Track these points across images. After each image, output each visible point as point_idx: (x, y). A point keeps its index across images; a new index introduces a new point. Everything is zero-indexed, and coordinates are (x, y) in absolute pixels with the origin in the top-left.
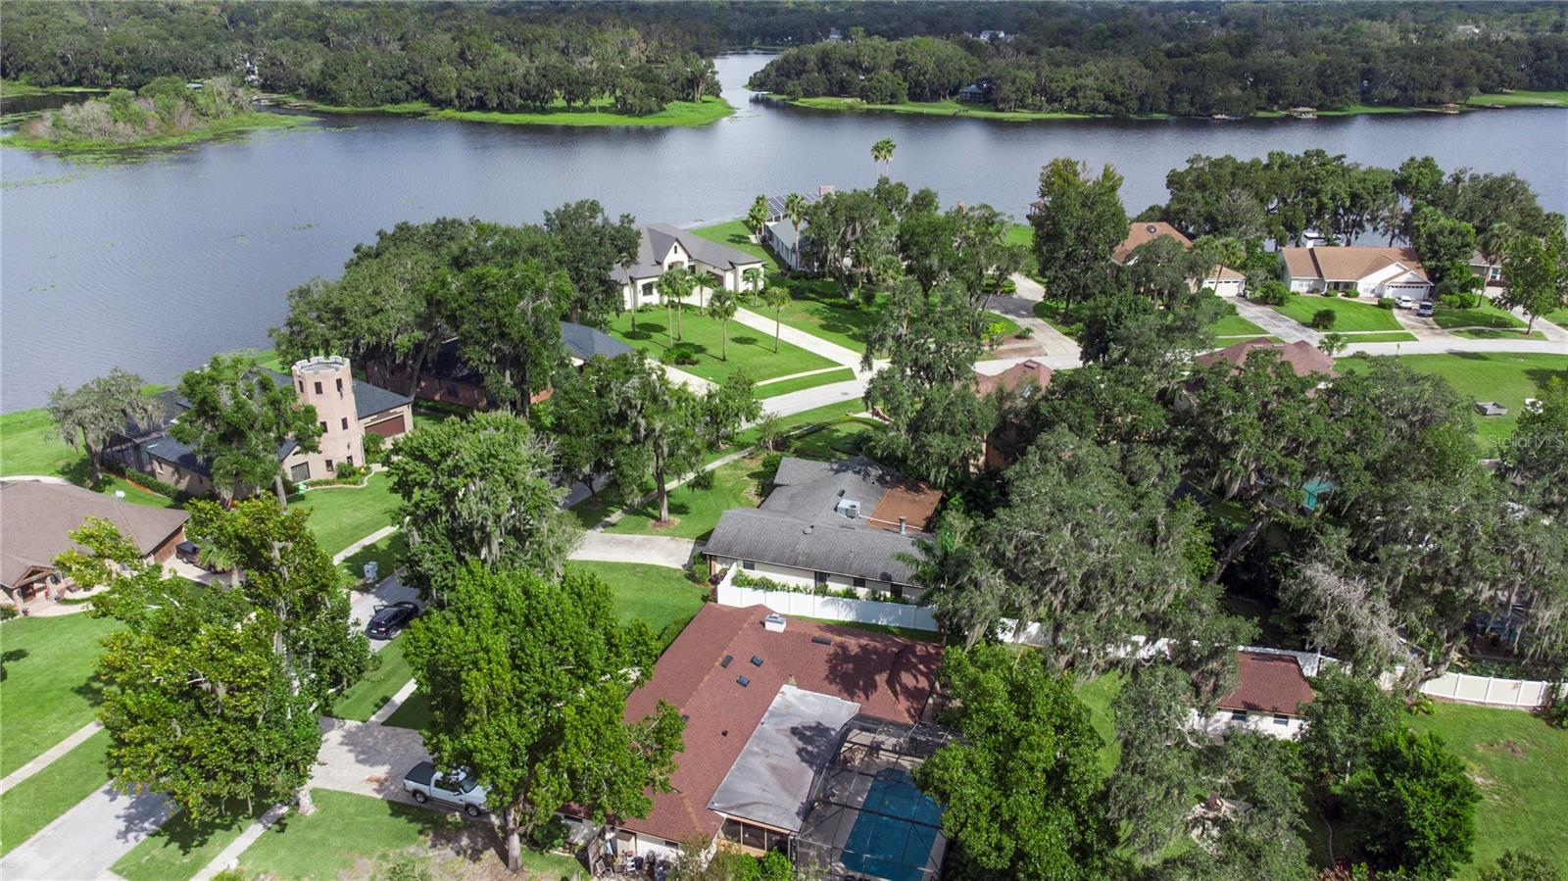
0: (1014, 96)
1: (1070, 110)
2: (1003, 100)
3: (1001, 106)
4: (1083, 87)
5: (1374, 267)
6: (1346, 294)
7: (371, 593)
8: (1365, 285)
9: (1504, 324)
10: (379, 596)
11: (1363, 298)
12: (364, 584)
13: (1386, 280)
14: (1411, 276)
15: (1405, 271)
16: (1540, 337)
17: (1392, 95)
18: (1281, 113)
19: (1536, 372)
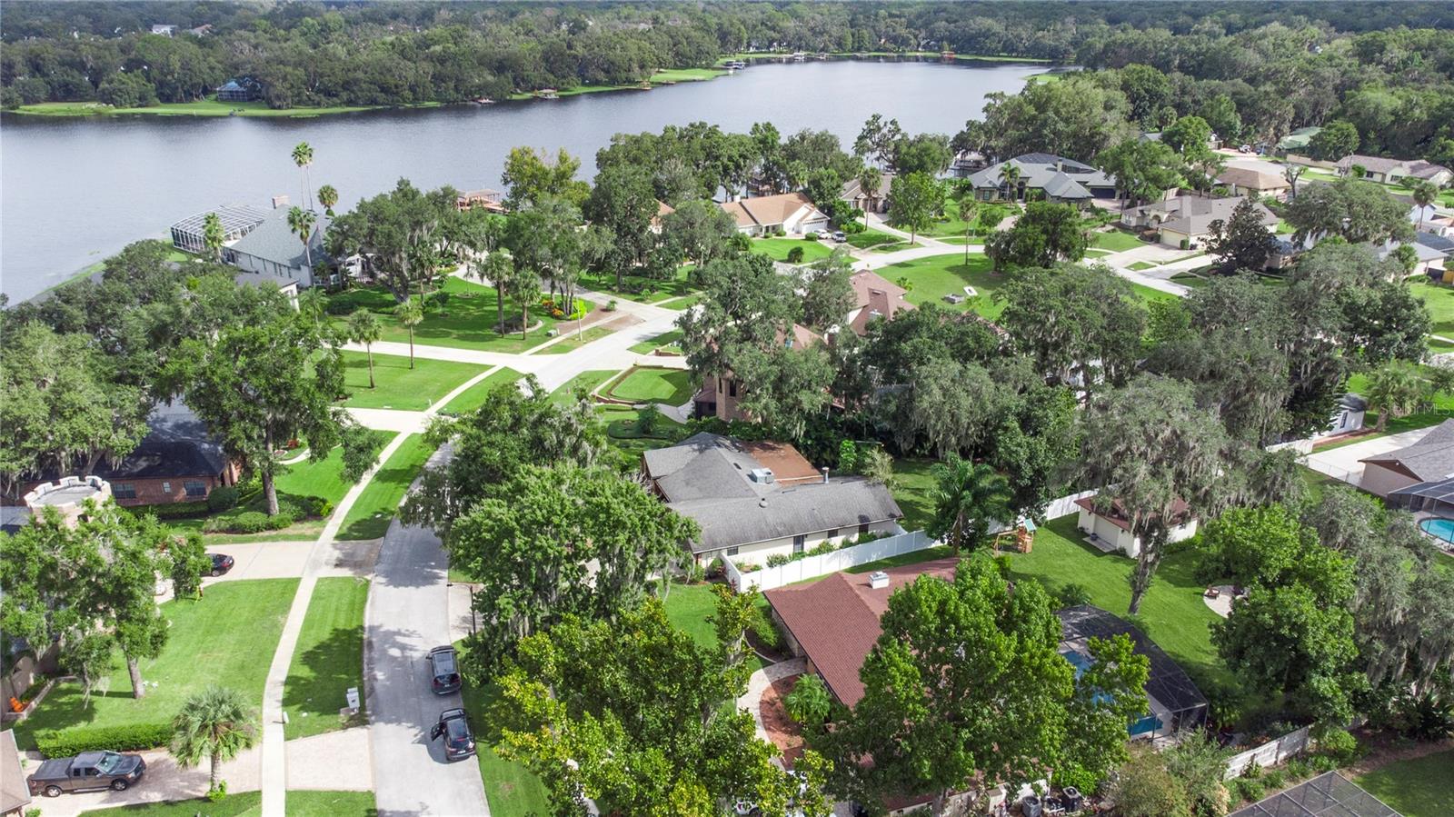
0: (289, 93)
1: (350, 103)
2: (278, 97)
3: (278, 103)
4: (356, 81)
5: (789, 211)
6: (778, 235)
7: (373, 723)
8: (788, 225)
9: (894, 240)
10: (389, 721)
11: (790, 235)
12: (352, 718)
13: (801, 219)
14: (816, 213)
15: (811, 211)
16: (920, 245)
17: (601, 76)
18: (528, 95)
19: (951, 269)
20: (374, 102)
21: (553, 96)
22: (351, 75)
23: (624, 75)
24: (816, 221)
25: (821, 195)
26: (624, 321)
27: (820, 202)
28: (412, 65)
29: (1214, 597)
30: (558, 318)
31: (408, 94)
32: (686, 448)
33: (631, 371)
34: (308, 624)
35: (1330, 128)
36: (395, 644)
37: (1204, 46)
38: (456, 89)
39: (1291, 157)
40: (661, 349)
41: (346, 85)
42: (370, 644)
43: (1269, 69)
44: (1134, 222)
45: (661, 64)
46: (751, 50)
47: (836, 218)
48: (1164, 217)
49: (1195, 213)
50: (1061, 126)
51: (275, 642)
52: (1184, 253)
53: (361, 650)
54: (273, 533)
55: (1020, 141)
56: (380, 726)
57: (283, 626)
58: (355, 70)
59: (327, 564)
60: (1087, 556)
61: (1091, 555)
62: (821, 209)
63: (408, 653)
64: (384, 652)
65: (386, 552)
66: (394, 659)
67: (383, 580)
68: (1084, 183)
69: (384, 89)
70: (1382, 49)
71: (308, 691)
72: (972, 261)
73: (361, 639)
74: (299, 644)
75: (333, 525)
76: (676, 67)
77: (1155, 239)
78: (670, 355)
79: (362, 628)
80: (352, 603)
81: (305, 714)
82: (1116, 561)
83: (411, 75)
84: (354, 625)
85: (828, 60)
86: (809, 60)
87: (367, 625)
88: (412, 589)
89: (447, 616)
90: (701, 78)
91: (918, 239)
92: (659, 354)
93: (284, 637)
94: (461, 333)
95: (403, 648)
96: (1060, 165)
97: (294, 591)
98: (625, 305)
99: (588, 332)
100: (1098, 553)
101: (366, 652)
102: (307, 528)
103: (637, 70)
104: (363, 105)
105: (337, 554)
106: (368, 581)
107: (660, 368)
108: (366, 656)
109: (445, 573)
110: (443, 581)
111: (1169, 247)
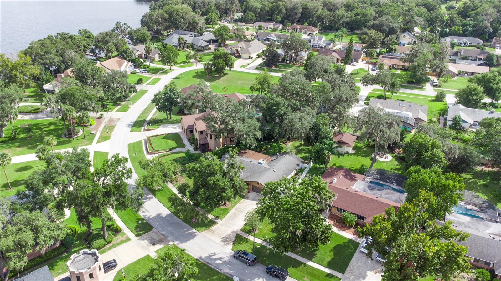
5: (120, 64)
9: (163, 69)
13: (126, 67)
14: (130, 63)
15: (127, 63)
16: (173, 70)
19: (194, 77)
24: (131, 66)
25: (128, 56)
26: (113, 121)
27: (127, 59)
33: (149, 139)
35: (247, 14)
36: (215, 260)
39: (239, 23)
40: (144, 128)
42: (208, 263)
47: (137, 64)
49: (247, 47)
52: (251, 60)
53: (208, 266)
54: (111, 245)
59: (149, 246)
62: (130, 61)
63: (224, 260)
64: (216, 263)
65: (164, 232)
66: (222, 264)
67: (178, 242)
68: (203, 40)
73: (203, 263)
75: (129, 233)
77: (239, 57)
78: (152, 130)
79: (197, 260)
84: (194, 260)
87: (197, 258)
88: (191, 240)
89: (217, 243)
91: (172, 68)
92: (147, 130)
95: (220, 259)
96: (193, 34)
98: (104, 114)
101: (210, 266)
102: (120, 237)
105: (146, 241)
106: (174, 245)
107: (157, 135)
108: (213, 267)
109: (194, 231)
110: (198, 233)
111: (246, 59)
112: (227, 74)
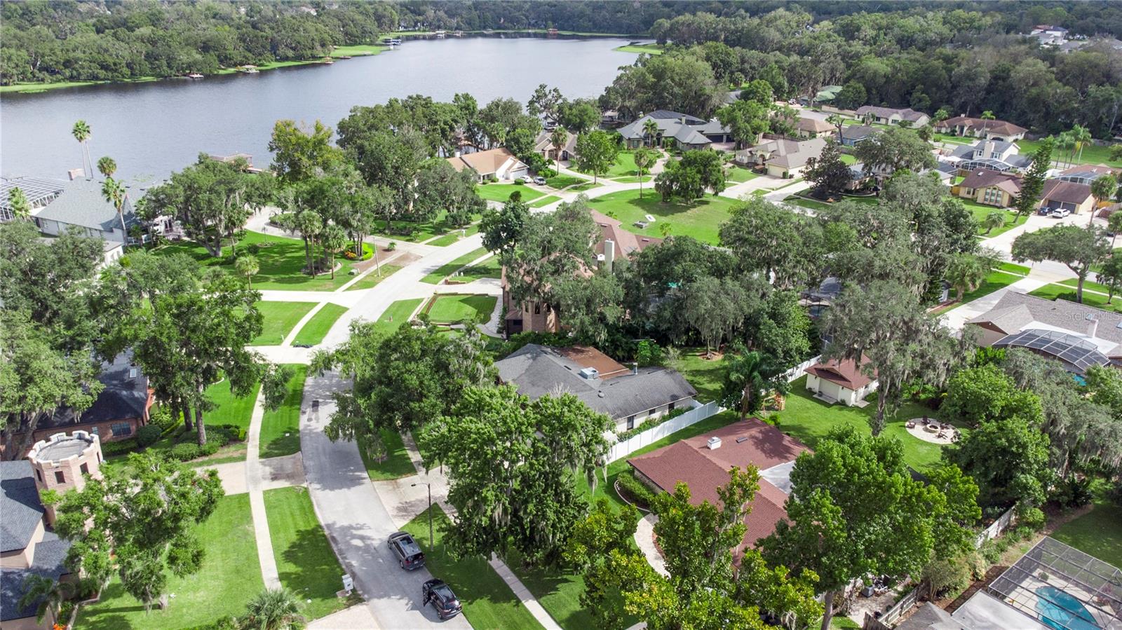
5: (498, 163)
6: (493, 181)
7: (369, 600)
8: (500, 173)
9: (580, 181)
10: (380, 597)
11: (501, 181)
12: (349, 599)
13: (509, 169)
14: (519, 164)
15: (515, 162)
16: (600, 185)
17: (291, 53)
18: (231, 70)
19: (632, 202)
20: (96, 78)
21: (254, 71)
22: (71, 55)
23: (309, 52)
24: (520, 169)
25: (520, 149)
26: (406, 258)
27: (519, 155)
28: (126, 46)
29: (912, 427)
30: (352, 259)
31: (126, 71)
32: (522, 357)
33: (434, 299)
34: (274, 529)
35: (848, 87)
36: (354, 537)
37: (740, 26)
38: (169, 66)
39: (824, 108)
40: (448, 278)
41: (67, 64)
42: (333, 538)
43: (790, 44)
44: (746, 160)
45: (335, 42)
46: (401, 29)
47: (534, 166)
48: (767, 156)
49: (789, 151)
50: (676, 90)
51: (253, 546)
52: (786, 182)
53: (329, 545)
54: (206, 459)
55: (648, 102)
56: (375, 601)
57: (254, 533)
58: (74, 51)
59: (264, 478)
60: (821, 408)
61: (823, 407)
62: (521, 159)
63: (369, 542)
64: (348, 543)
65: (310, 463)
66: (358, 548)
67: (318, 486)
68: (701, 132)
69: (104, 67)
70: (858, 29)
71: (302, 582)
72: (645, 195)
73: (324, 536)
74: (276, 548)
75: (253, 448)
76: (347, 45)
77: (764, 172)
78: (457, 283)
79: (320, 527)
80: (302, 508)
81: (309, 601)
82: (841, 409)
83: (126, 53)
84: (313, 525)
85: (463, 37)
86: (448, 37)
87: (323, 523)
88: (345, 490)
89: (384, 509)
90: (370, 53)
91: (599, 180)
92: (447, 283)
93: (259, 543)
94: (277, 277)
95: (362, 538)
96: (684, 119)
97: (248, 503)
98: (401, 245)
99: (382, 268)
100: (828, 405)
101: (333, 545)
102: (232, 451)
103: (319, 48)
104: (85, 80)
105: (268, 470)
106: (306, 489)
107: (456, 294)
108: (335, 549)
109: (365, 475)
110: (368, 481)
111: (775, 177)
112: (706, 203)
